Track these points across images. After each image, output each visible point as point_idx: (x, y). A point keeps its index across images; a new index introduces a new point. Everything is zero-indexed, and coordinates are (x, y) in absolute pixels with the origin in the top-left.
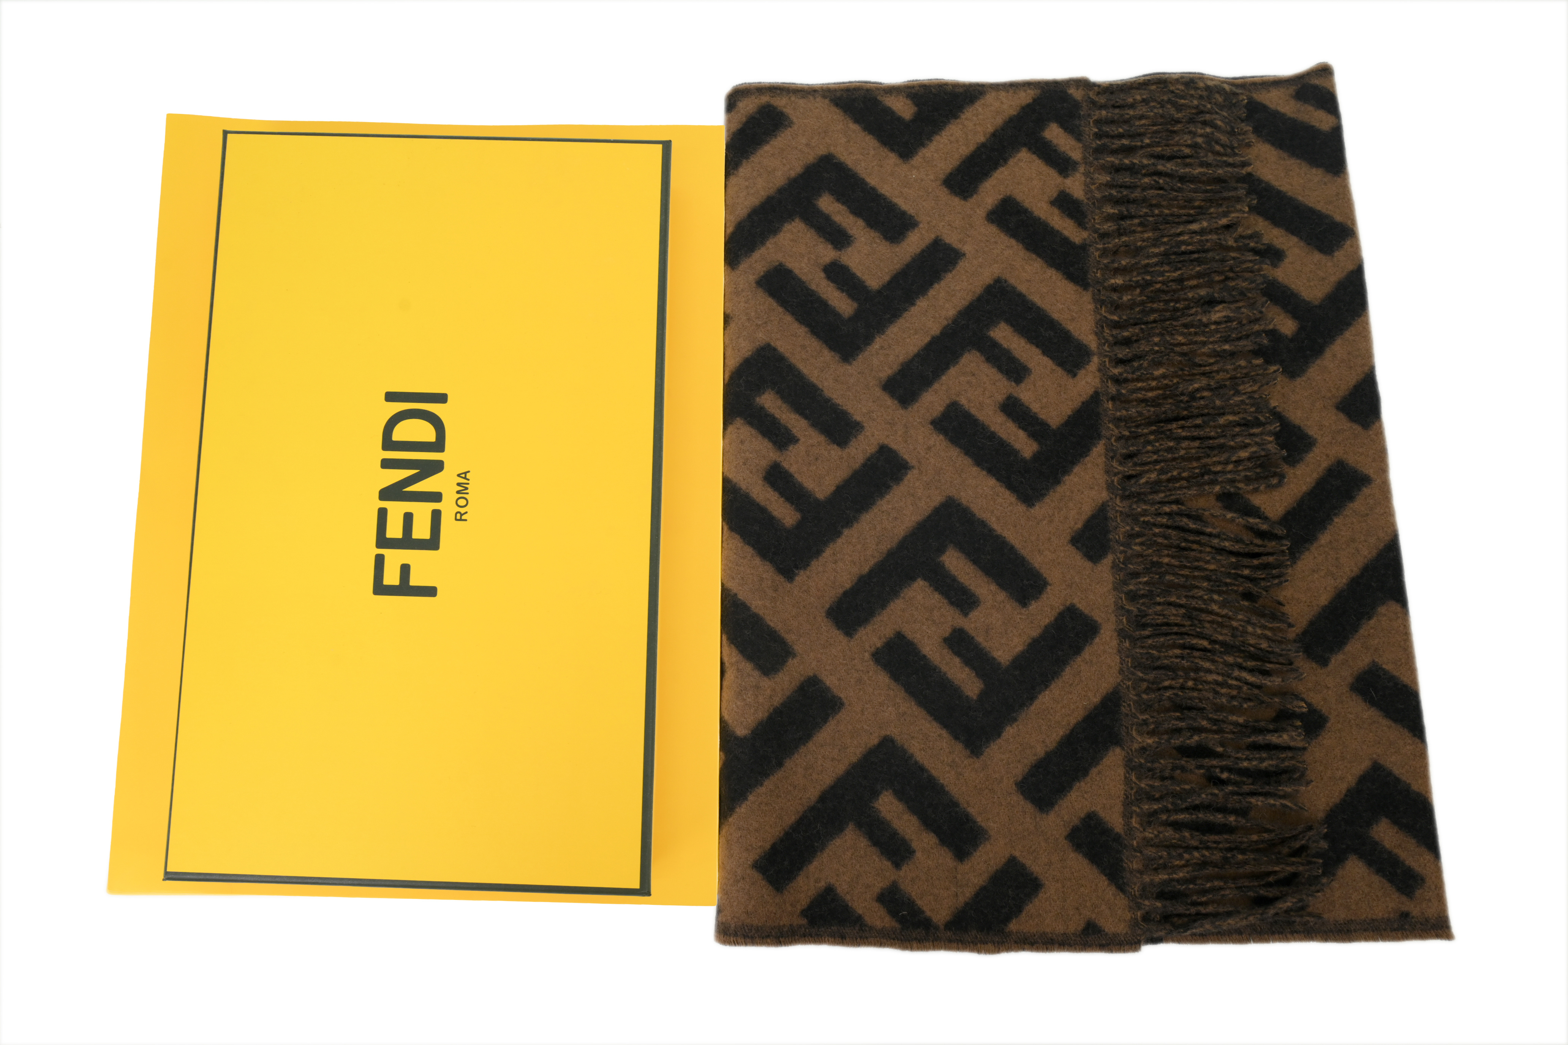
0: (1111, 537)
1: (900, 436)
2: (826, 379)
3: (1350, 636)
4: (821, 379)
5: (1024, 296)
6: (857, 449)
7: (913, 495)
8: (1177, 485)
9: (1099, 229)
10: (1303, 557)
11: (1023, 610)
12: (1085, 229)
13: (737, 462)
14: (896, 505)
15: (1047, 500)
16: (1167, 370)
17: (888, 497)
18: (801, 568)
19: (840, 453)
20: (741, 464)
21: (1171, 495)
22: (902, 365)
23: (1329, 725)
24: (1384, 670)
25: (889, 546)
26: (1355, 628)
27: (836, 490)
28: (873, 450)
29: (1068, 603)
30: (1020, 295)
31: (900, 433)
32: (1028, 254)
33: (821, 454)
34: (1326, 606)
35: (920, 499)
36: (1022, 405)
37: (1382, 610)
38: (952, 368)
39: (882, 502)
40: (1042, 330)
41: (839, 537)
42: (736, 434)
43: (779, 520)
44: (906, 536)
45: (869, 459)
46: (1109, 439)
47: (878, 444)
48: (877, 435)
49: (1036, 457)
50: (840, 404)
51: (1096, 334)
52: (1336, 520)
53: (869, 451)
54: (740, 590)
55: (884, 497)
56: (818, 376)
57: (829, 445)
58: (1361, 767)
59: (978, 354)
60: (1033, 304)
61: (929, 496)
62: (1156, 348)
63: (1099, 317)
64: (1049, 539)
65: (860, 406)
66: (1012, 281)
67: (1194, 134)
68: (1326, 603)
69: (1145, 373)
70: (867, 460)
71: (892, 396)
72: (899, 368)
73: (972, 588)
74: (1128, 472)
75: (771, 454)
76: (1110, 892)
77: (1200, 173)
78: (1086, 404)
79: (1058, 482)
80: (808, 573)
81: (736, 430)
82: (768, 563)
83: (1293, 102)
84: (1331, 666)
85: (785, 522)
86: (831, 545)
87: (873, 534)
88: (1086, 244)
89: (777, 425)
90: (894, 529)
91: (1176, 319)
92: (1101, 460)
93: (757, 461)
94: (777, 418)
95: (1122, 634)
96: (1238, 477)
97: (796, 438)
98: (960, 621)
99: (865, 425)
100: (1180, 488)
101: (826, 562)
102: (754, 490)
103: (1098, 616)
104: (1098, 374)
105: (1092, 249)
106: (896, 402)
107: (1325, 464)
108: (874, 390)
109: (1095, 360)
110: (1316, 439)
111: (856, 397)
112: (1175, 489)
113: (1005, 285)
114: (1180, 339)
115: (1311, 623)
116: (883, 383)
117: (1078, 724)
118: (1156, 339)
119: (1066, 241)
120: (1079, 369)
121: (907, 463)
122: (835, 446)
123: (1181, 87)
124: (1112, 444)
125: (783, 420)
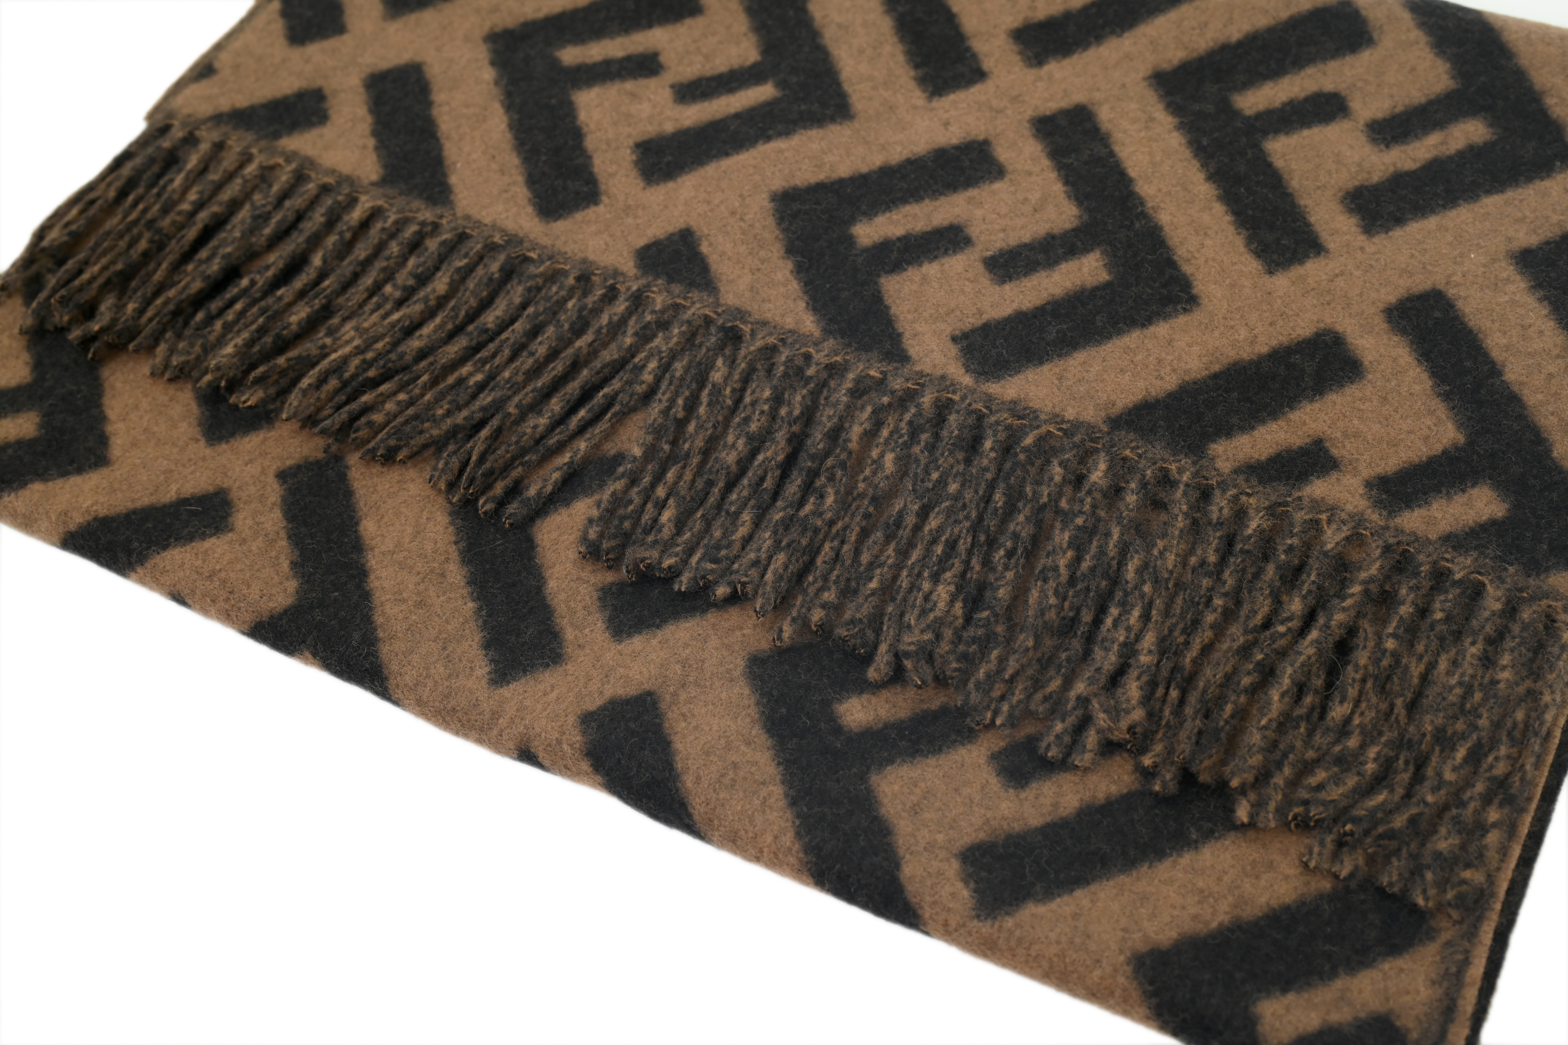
0: (660, 282)
3: (290, 526)
5: (1143, 326)
8: (680, 402)
9: (1224, 491)
10: (451, 529)
11: (631, 142)
12: (1236, 471)
15: (771, 222)
16: (887, 478)
21: (670, 384)
23: (203, 443)
24: (211, 536)
26: (295, 538)
29: (604, 198)
30: (1147, 322)
32: (1225, 361)
34: (357, 524)
36: (946, 252)
37: (292, 585)
38: (1064, 189)
40: (1065, 327)
46: (816, 344)
49: (850, 240)
51: (1014, 402)
52: (471, 605)
58: (118, 446)
59: (1068, 226)
60: (1119, 332)
62: (935, 476)
63: (1043, 417)
64: (709, 203)
66: (1182, 320)
67: (1369, 737)
68: (361, 528)
69: (900, 441)
73: (706, 104)
74: (747, 348)
76: (225, 104)
77: (1269, 703)
78: (896, 338)
79: (790, 250)
83: (1376, 1005)
84: (271, 479)
88: (1202, 458)
91: (975, 529)
92: (789, 322)
95: (514, 240)
96: (636, 489)
98: (669, 77)
100: (672, 402)
103: (560, 226)
104: (939, 372)
105: (1185, 462)
107: (569, 634)
109: (967, 380)
110: (620, 642)
112: (677, 394)
113: (1179, 307)
114: (933, 523)
115: (349, 493)
117: (440, 148)
118: (953, 487)
119: (1226, 431)
120: (962, 350)
123: (1500, 769)
124: (806, 345)
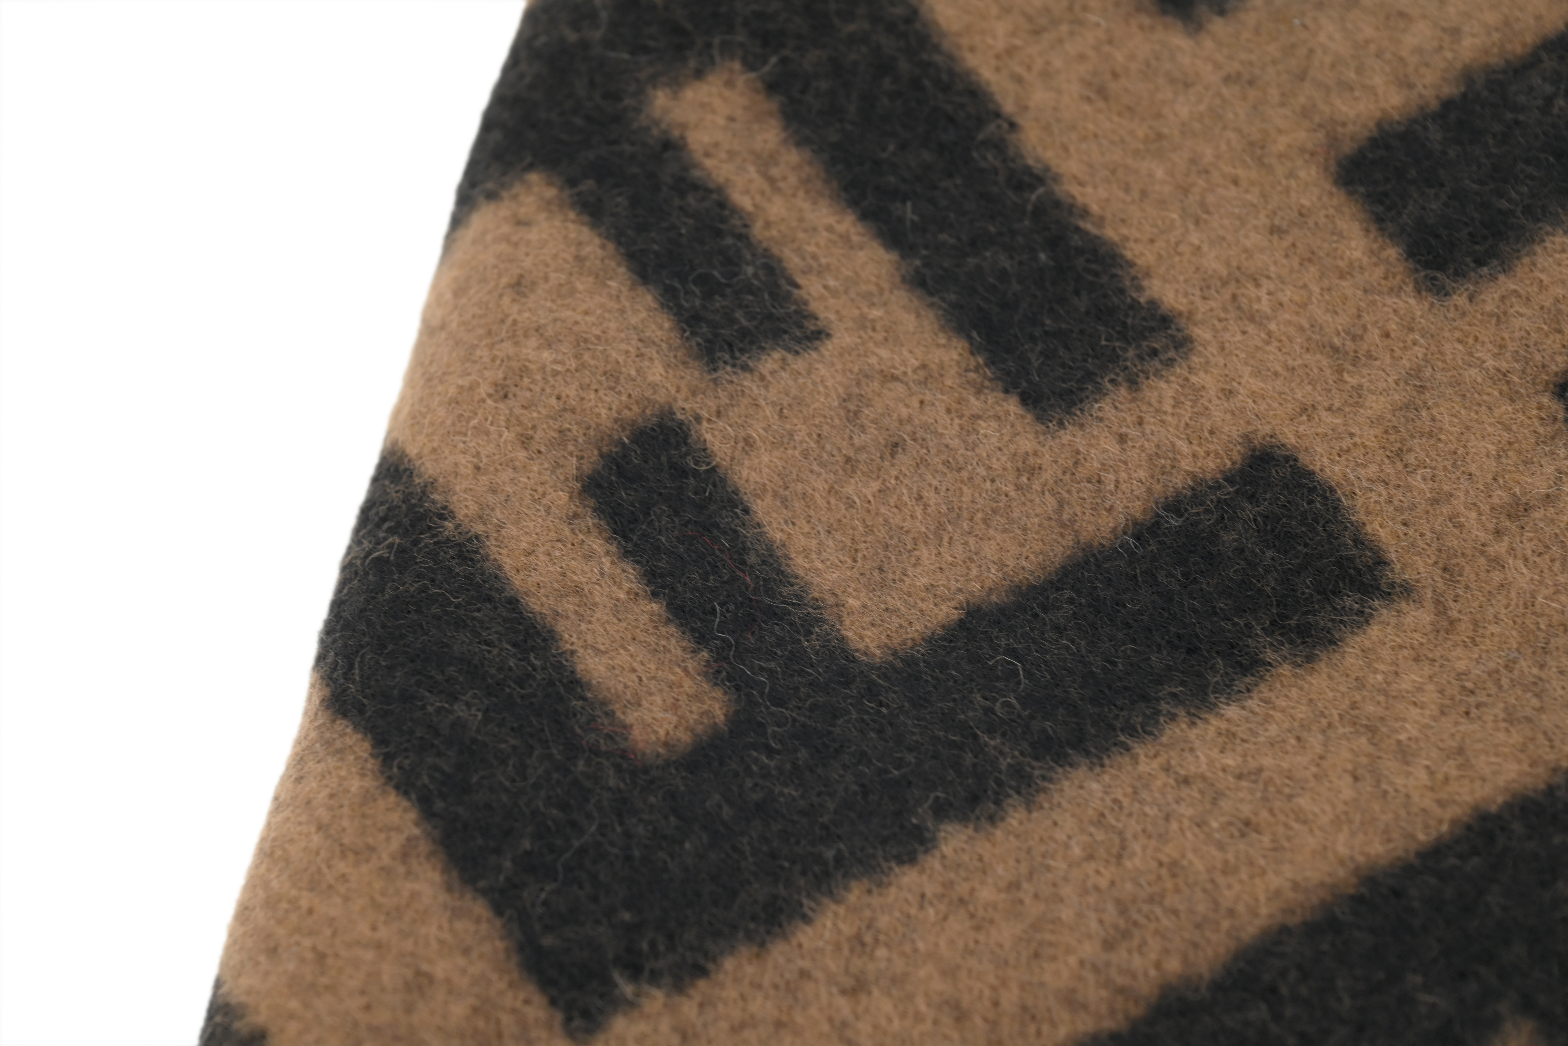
1: (1373, 422)
2: (1046, 75)
4: (1020, 70)
6: (1122, 439)
7: (1372, 730)
13: (465, 382)
14: (1267, 761)
17: (1232, 711)
18: (655, 978)
19: (1026, 443)
20: (484, 389)
22: (1467, 76)
25: (1173, 965)
27: (962, 624)
28: (1211, 464)
31: (1376, 404)
33: (925, 427)
35: (1404, 754)
39: (1193, 734)
41: (909, 858)
42: (503, 247)
43: (604, 703)
44: (1284, 930)
45: (1174, 506)
47: (1247, 438)
48: (1253, 394)
50: (1095, 208)
53: (1186, 464)
54: (292, 1016)
55: (1212, 707)
56: (1011, 51)
57: (979, 391)
61: (1461, 751)
65: (1195, 238)
70: (1167, 508)
71: (1379, 220)
72: (1449, 91)
75: (656, 372)
80: (689, 1009)
81: (506, 229)
82: (480, 908)
85: (631, 717)
86: (855, 894)
87: (1103, 883)
89: (729, 241)
90: (1221, 880)
93: (571, 392)
94: (736, 211)
97: (811, 326)
99: (1200, 333)
101: (804, 974)
102: (511, 530)
106: (1392, 252)
108: (1291, 175)
111: (1185, 191)
116: (1348, 148)
121: (1381, 562)
122: (1012, 406)
125: (768, 225)
